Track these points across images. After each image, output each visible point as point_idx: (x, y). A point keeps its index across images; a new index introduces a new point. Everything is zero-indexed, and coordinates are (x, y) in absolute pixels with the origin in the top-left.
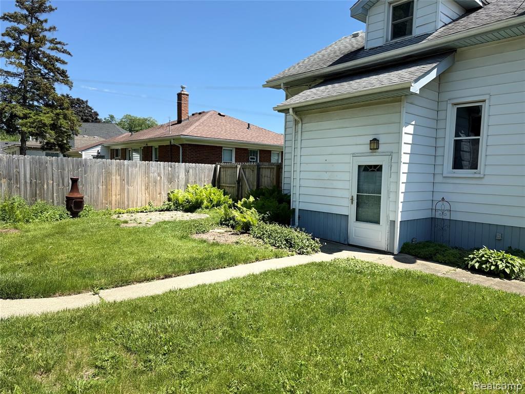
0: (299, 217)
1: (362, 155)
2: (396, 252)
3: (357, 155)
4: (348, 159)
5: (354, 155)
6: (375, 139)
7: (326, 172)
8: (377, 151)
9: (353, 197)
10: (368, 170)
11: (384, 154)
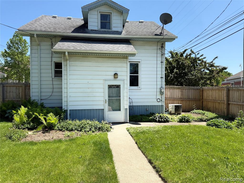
0: (70, 115)
1: (110, 80)
2: (128, 122)
3: (107, 80)
4: (102, 82)
5: (105, 80)
6: (116, 74)
7: (89, 88)
8: (117, 78)
9: (106, 100)
10: (111, 87)
11: (120, 80)
